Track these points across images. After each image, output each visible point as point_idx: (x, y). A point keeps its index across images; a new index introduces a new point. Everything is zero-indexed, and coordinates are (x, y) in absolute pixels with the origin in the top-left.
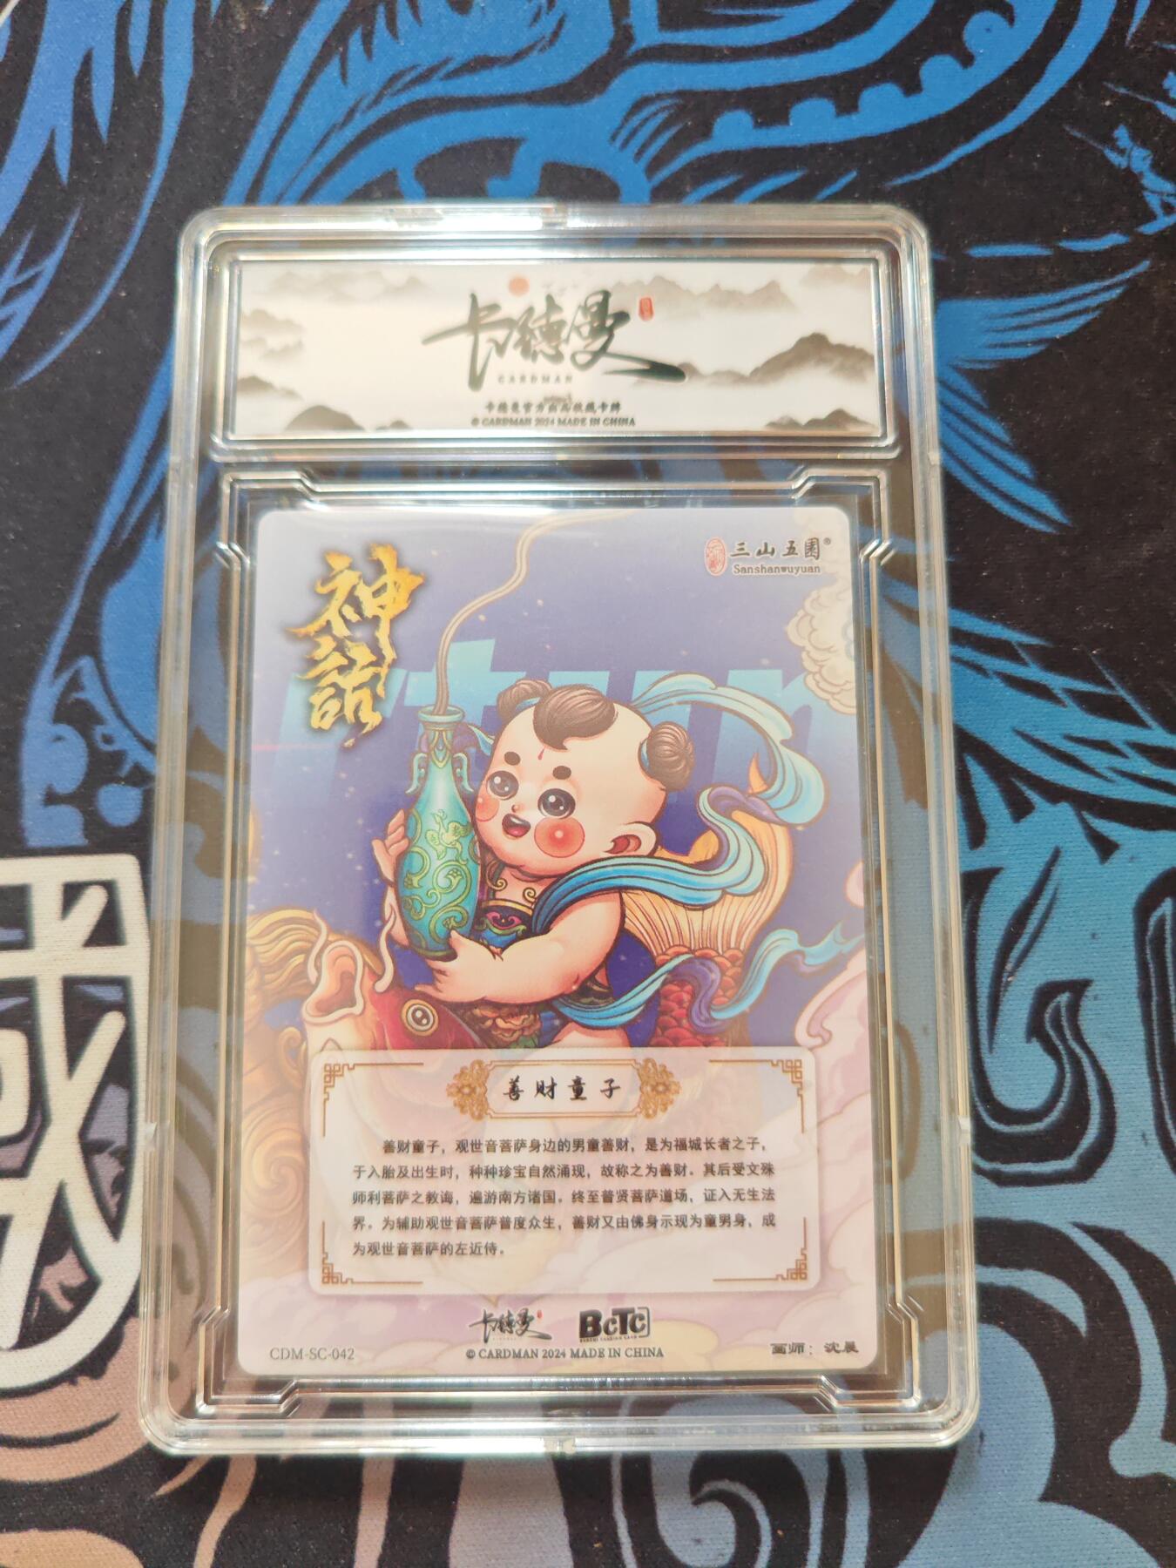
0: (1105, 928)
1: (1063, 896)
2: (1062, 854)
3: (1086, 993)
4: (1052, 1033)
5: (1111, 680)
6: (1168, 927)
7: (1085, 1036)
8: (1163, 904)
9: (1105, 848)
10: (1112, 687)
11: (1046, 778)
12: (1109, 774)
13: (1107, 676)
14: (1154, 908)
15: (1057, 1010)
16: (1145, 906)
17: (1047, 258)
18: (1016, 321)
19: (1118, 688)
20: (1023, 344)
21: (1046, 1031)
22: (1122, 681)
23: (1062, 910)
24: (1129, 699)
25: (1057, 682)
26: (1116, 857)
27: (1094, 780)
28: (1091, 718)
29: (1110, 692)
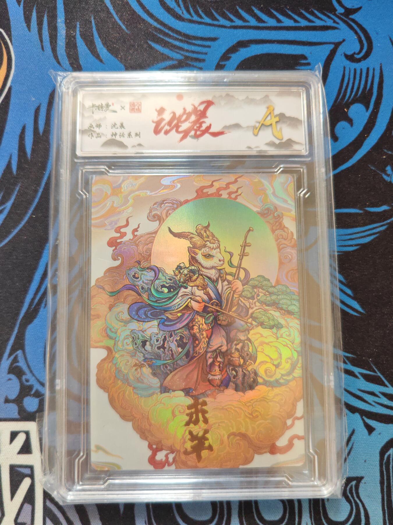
0: (369, 459)
1: (355, 446)
2: (355, 431)
3: (362, 481)
4: (349, 495)
5: (376, 369)
6: (391, 459)
7: (361, 496)
8: (390, 450)
9: (370, 430)
10: (375, 372)
11: (351, 404)
12: (373, 404)
13: (374, 368)
14: (387, 452)
15: (352, 486)
16: (383, 451)
17: (361, 213)
18: (349, 237)
19: (378, 372)
20: (351, 246)
21: (347, 494)
22: (379, 370)
23: (355, 451)
24: (382, 377)
25: (357, 370)
26: (374, 433)
27: (368, 405)
28: (368, 383)
29: (375, 374)
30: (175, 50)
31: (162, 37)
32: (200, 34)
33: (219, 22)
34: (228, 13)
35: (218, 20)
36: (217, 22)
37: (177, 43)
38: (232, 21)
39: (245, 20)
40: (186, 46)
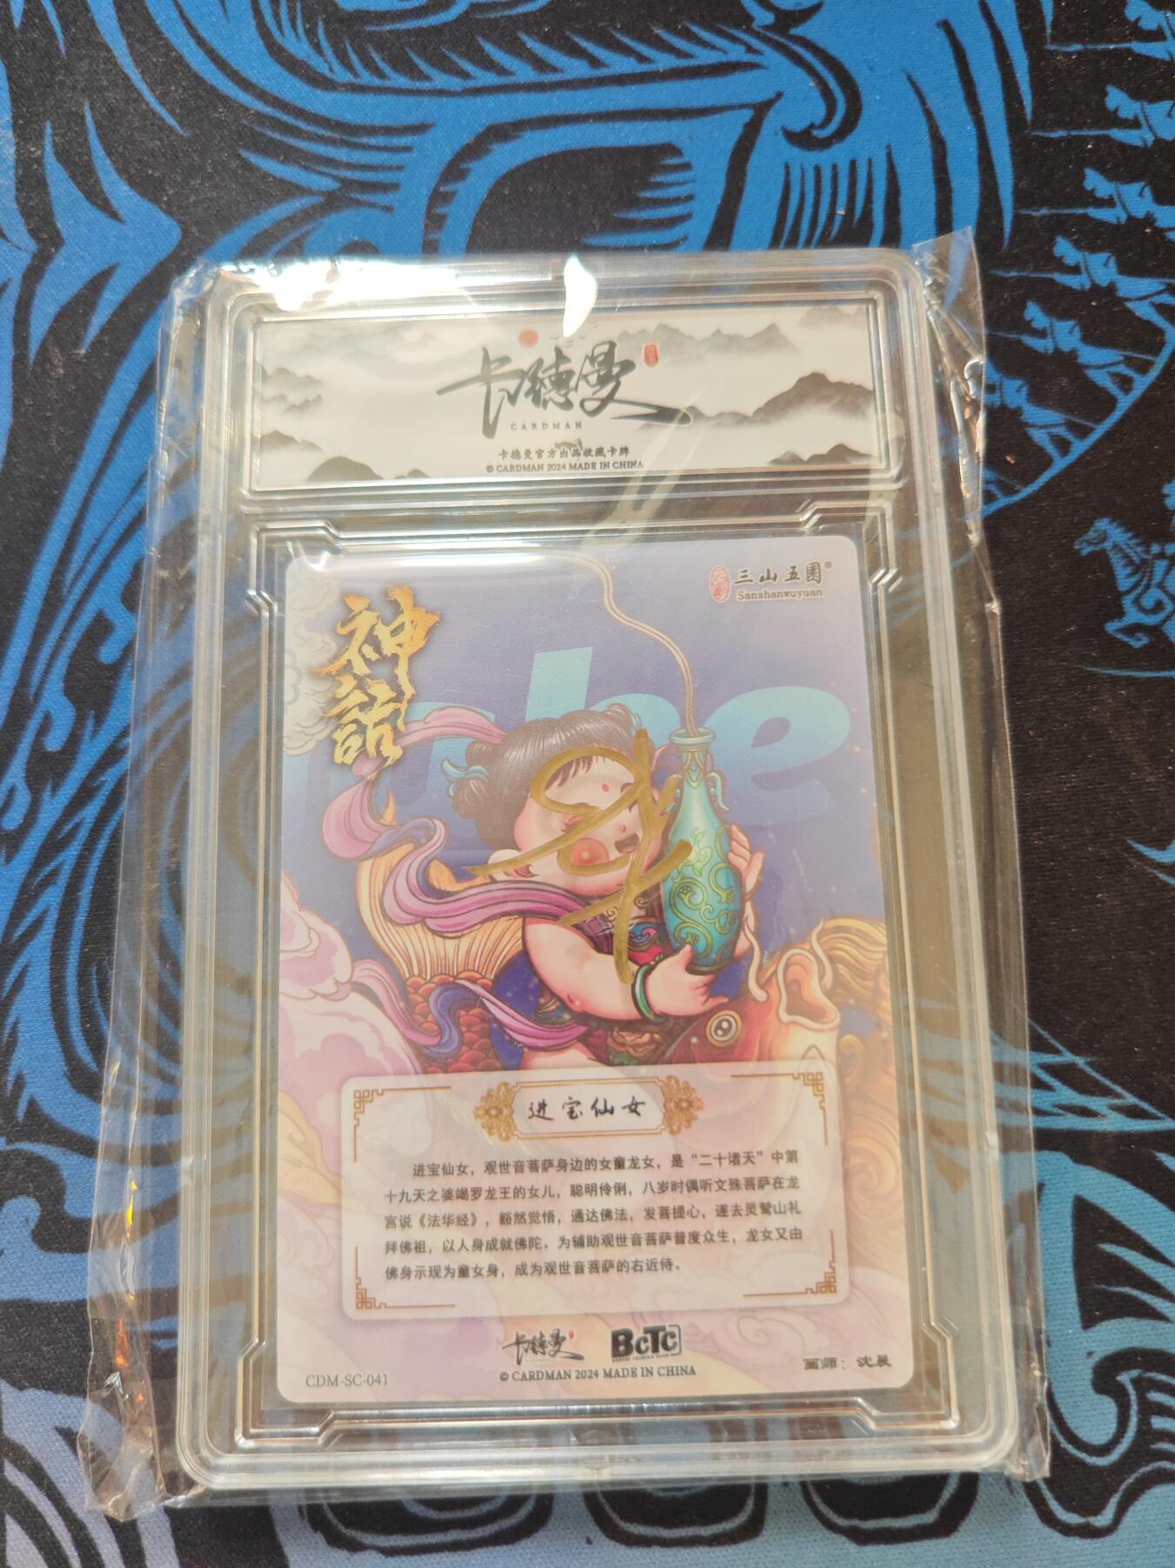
30: (317, 168)
31: (277, 136)
32: (379, 120)
33: (432, 83)
34: (455, 58)
35: (427, 78)
36: (427, 84)
37: (320, 149)
38: (465, 75)
39: (502, 71)
40: (341, 154)
